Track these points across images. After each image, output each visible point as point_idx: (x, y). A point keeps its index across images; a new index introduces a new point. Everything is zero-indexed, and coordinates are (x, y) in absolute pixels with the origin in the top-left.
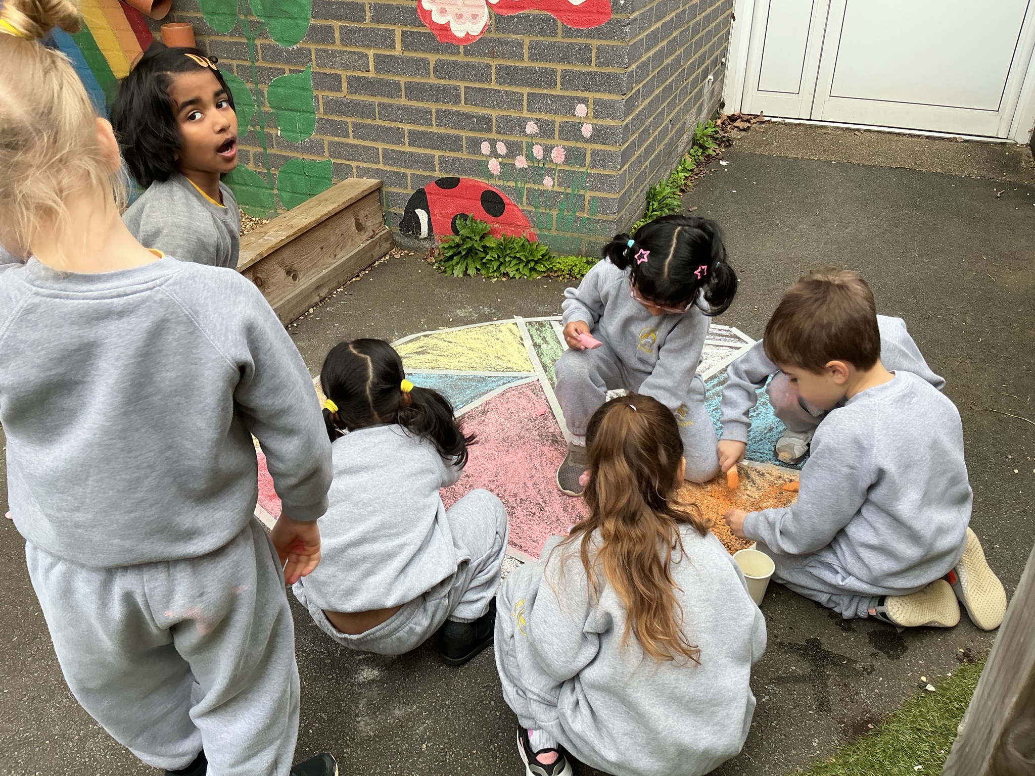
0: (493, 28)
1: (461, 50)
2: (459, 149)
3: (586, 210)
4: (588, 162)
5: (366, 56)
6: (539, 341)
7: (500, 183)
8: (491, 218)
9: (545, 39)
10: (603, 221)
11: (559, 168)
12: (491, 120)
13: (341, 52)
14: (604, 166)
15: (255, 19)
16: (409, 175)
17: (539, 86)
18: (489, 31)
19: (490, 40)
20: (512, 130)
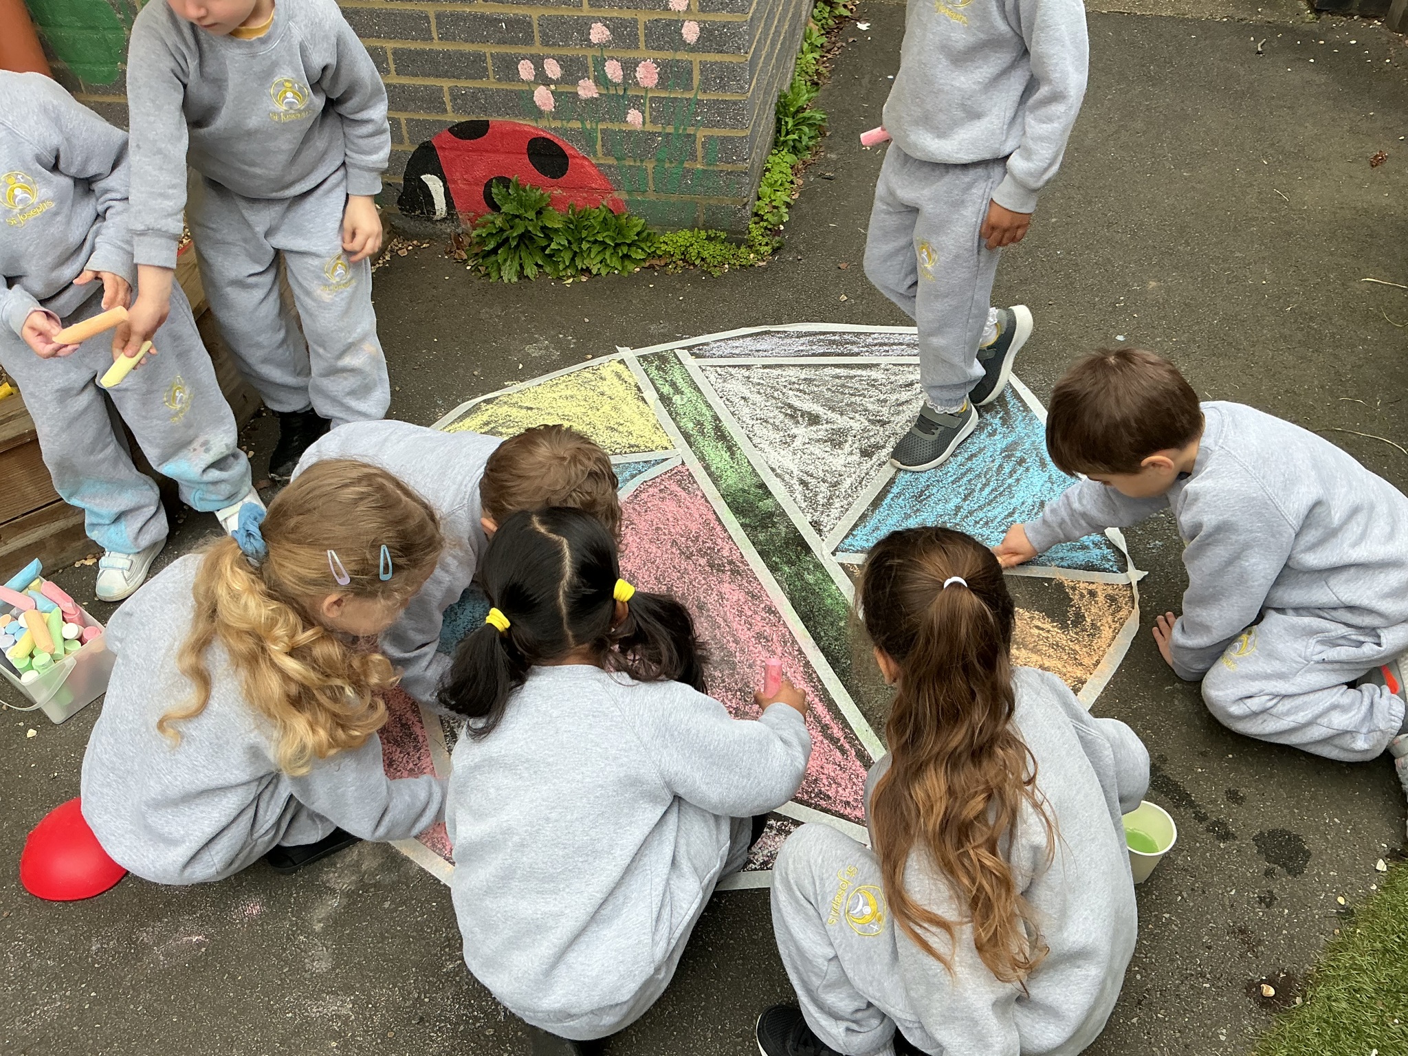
2: (482, 74)
3: (700, 159)
4: (696, 82)
6: (666, 389)
7: (557, 124)
8: (547, 179)
10: (728, 173)
11: (650, 95)
12: (530, 24)
14: (722, 87)
16: (403, 122)
20: (566, 38)
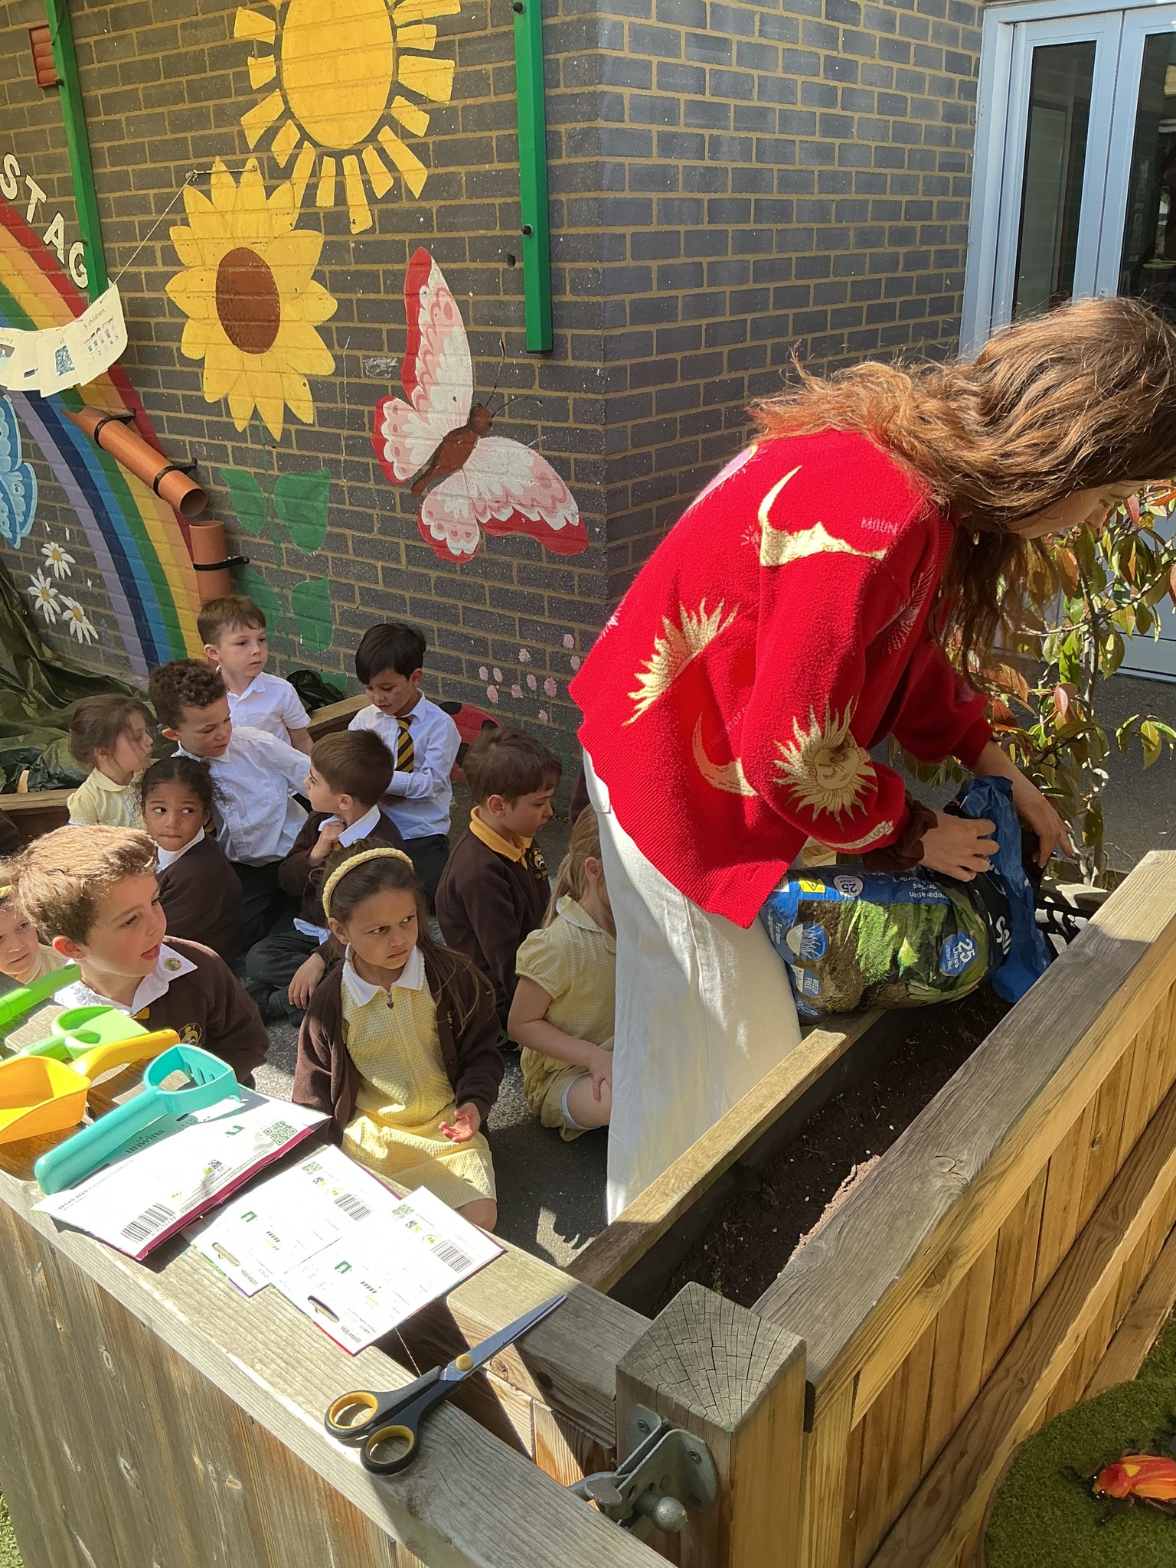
0: (485, 548)
1: (458, 569)
2: (459, 671)
5: (376, 567)
7: (499, 712)
9: (531, 562)
11: (552, 702)
13: (353, 562)
15: (281, 522)
17: (528, 612)
18: (481, 550)
19: (484, 560)
20: (506, 656)
